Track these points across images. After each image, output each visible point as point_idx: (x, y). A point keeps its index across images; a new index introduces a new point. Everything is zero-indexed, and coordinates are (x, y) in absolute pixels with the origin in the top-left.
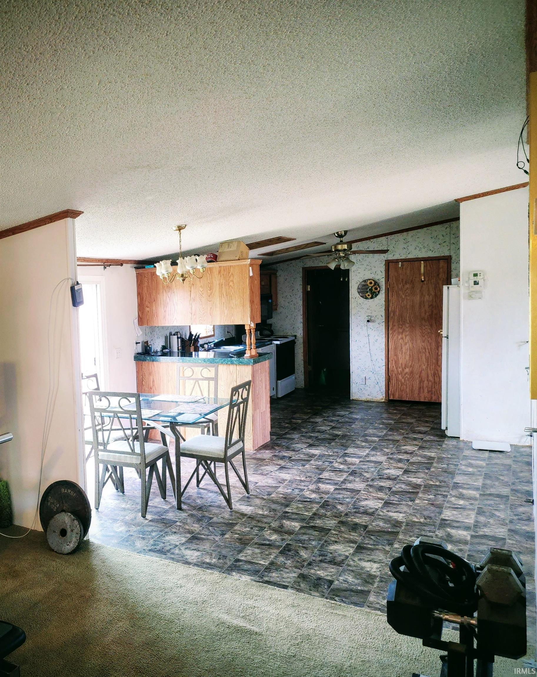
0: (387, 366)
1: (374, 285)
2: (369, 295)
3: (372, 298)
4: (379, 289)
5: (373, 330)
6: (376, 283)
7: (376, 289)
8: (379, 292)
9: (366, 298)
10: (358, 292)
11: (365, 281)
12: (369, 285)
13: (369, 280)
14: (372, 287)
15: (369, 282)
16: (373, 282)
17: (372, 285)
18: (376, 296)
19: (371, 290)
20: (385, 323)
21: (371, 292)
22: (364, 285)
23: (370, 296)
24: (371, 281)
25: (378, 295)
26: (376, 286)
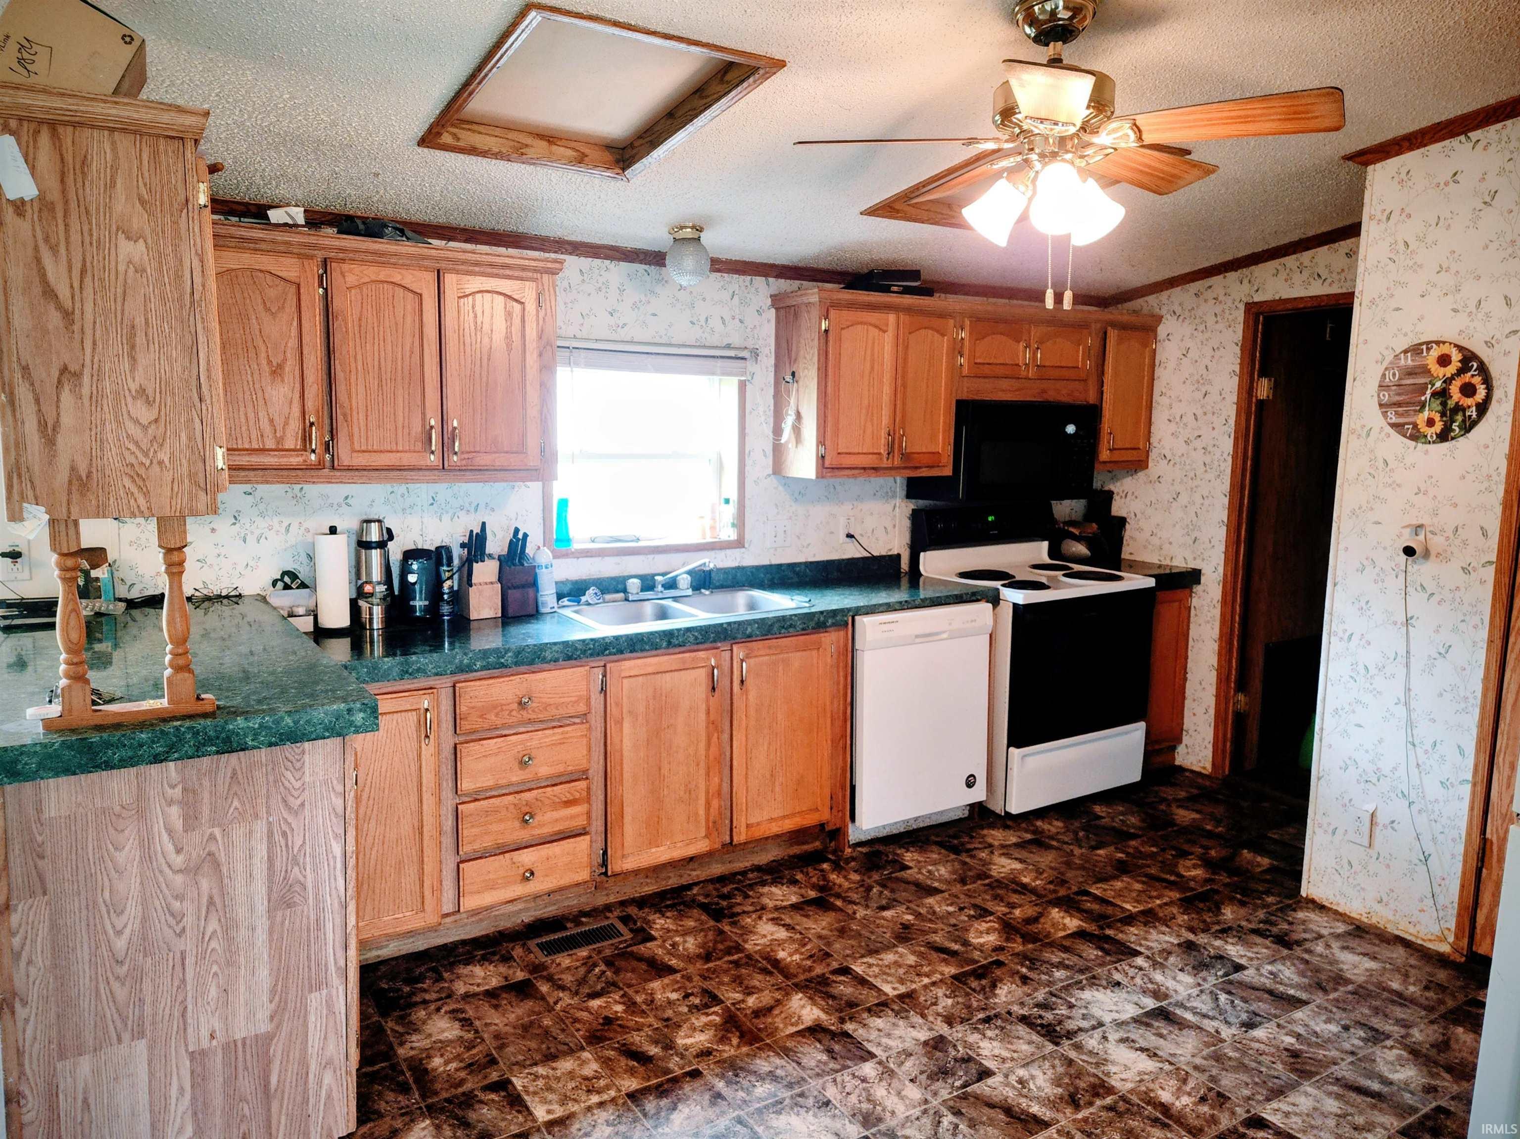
0: (1481, 789)
1: (1461, 371)
2: (1430, 423)
3: (1444, 436)
4: (1481, 393)
5: (1436, 598)
6: (1469, 358)
7: (1468, 390)
8: (1483, 408)
9: (1416, 436)
10: (1381, 405)
11: (1416, 350)
12: (1434, 368)
13: (1438, 343)
14: (1448, 381)
15: (1435, 352)
16: (1456, 356)
17: (1451, 369)
18: (1468, 426)
19: (1443, 394)
20: (1498, 572)
21: (1444, 404)
22: (1410, 373)
23: (1438, 427)
24: (1445, 349)
25: (1474, 423)
26: (1467, 377)
